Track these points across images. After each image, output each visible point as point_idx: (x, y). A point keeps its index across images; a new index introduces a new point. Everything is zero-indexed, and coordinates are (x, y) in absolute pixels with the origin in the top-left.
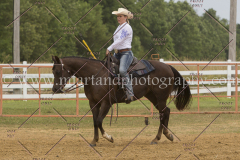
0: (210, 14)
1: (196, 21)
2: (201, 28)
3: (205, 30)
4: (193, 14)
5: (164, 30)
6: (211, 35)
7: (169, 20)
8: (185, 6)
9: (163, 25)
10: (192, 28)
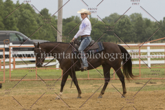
0: (45, 12)
1: (35, 17)
2: (38, 22)
3: (42, 23)
4: (33, 12)
5: (12, 23)
6: (45, 27)
7: (16, 16)
8: (28, 7)
9: (11, 19)
10: (32, 21)
